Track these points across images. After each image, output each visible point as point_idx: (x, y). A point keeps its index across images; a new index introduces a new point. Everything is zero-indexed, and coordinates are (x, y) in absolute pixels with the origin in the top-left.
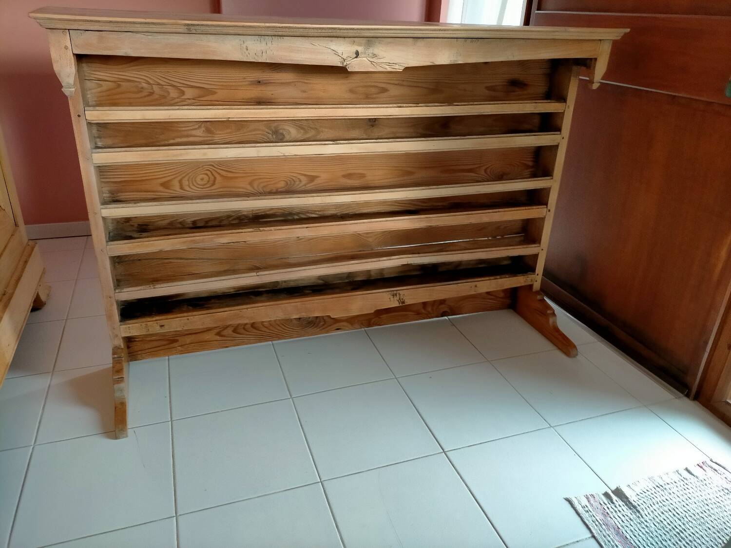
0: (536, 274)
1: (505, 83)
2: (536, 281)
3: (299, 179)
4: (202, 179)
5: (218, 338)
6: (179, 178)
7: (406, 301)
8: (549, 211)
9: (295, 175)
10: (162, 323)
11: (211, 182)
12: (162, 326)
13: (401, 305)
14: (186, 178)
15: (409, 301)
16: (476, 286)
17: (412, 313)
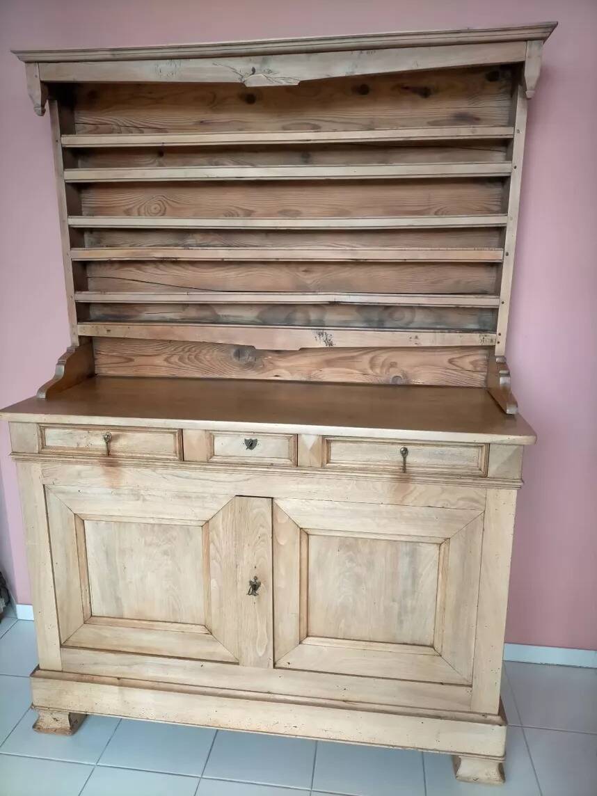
0: (498, 333)
1: (452, 118)
2: (499, 343)
3: (237, 212)
4: (155, 208)
5: (166, 364)
6: (138, 206)
7: (334, 343)
8: (507, 254)
9: (233, 208)
10: (109, 327)
11: (162, 212)
12: (108, 331)
13: (328, 346)
14: (143, 207)
15: (337, 344)
16: (416, 337)
17: (357, 372)
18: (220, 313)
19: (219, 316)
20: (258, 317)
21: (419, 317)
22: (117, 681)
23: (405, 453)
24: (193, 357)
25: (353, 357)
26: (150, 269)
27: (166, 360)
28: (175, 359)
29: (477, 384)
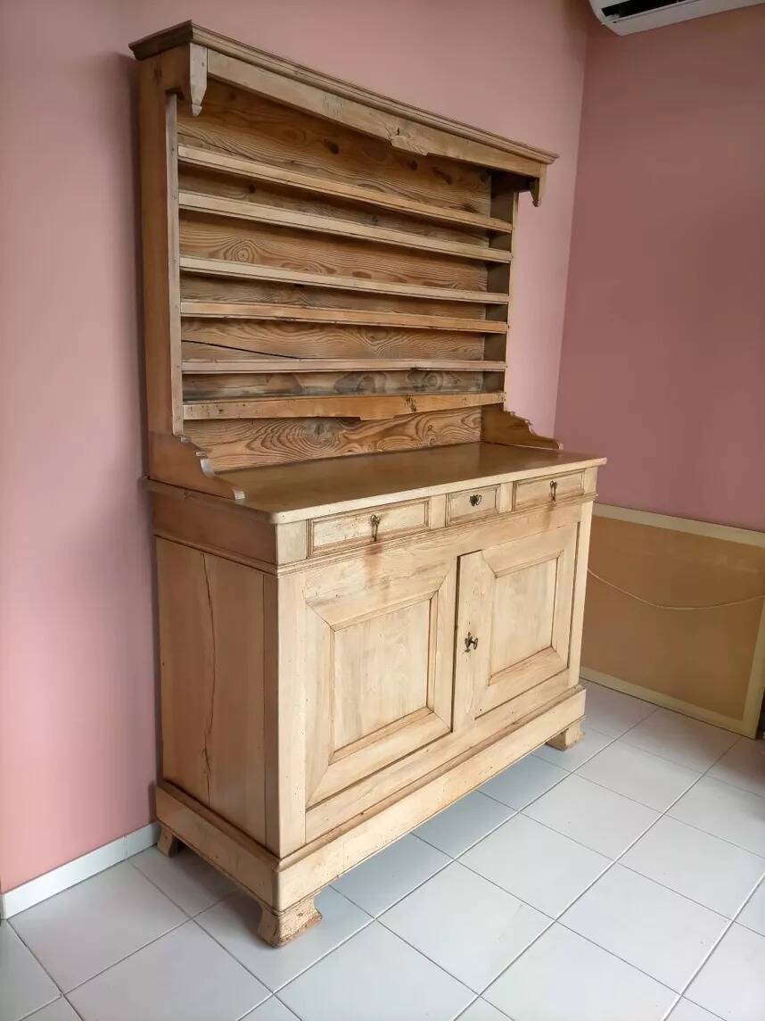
0: (504, 392)
2: (506, 399)
4: (243, 255)
5: (248, 451)
6: (224, 250)
7: (417, 408)
10: (220, 406)
11: (250, 259)
12: (221, 411)
14: (230, 251)
16: (465, 399)
17: (406, 438)
18: (302, 385)
19: (301, 387)
20: (335, 388)
21: (445, 381)
22: (361, 817)
23: (554, 485)
24: (275, 439)
25: (406, 424)
26: (235, 331)
27: (248, 446)
28: (257, 444)
29: (475, 440)
